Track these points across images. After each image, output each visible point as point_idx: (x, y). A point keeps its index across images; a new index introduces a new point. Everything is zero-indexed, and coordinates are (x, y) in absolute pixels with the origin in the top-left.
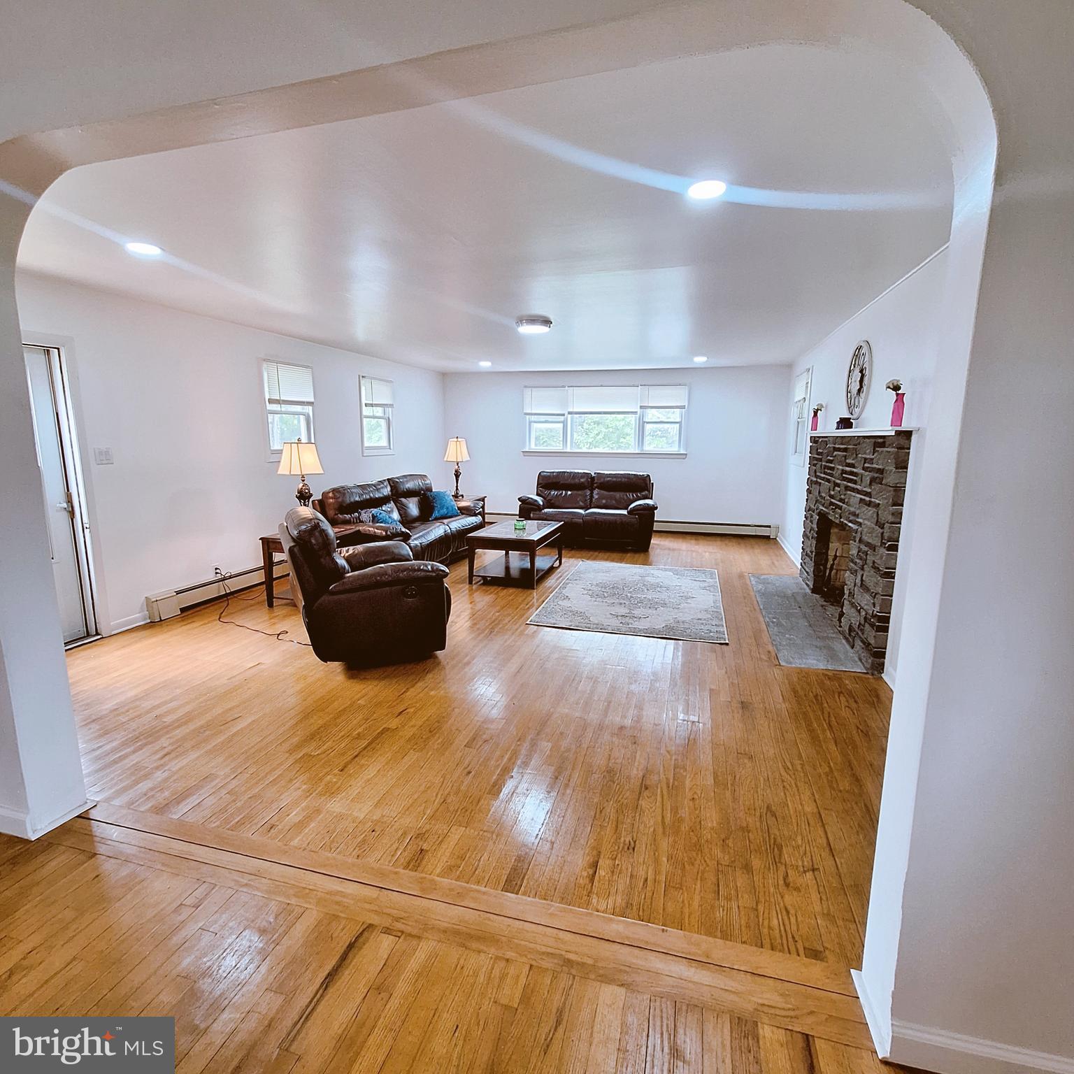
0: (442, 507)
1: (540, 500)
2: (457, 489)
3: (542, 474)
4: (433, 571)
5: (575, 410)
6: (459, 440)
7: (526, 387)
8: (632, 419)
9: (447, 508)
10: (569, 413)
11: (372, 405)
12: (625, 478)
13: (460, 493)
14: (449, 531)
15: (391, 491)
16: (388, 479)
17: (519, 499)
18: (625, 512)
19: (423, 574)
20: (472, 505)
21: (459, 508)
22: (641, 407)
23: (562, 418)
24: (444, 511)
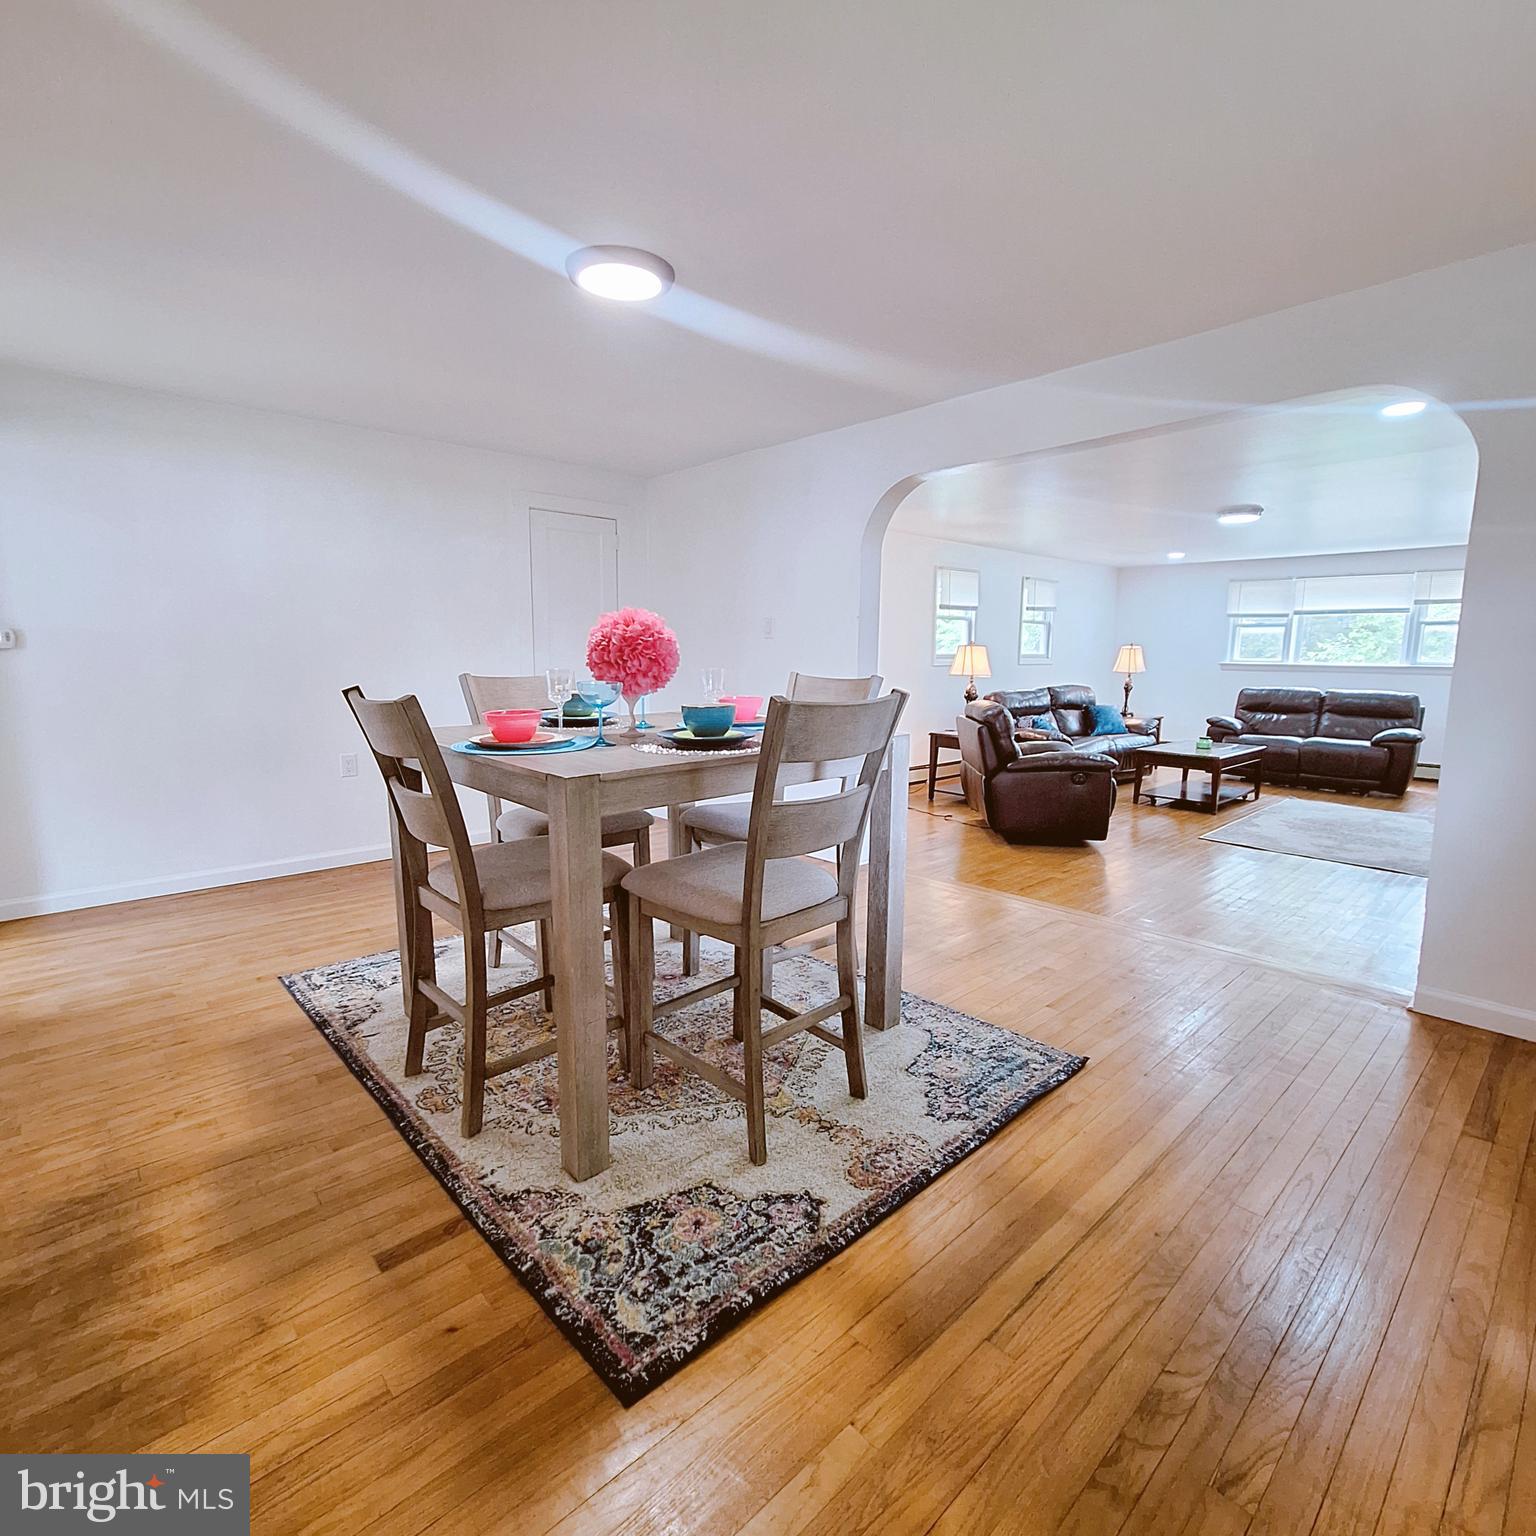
0: (1107, 724)
1: (1238, 724)
2: (1126, 706)
3: (1245, 692)
4: (1102, 761)
5: (1306, 608)
6: (1134, 647)
7: (1232, 581)
8: (1400, 619)
9: (1113, 725)
10: (1296, 613)
11: (1033, 609)
12: (1376, 699)
13: (1129, 712)
14: (1114, 747)
15: (1051, 700)
16: (1049, 689)
17: (1208, 721)
18: (1367, 744)
19: (1092, 763)
20: (1144, 723)
21: (1127, 726)
22: (1416, 602)
23: (1284, 620)
24: (1109, 727)
